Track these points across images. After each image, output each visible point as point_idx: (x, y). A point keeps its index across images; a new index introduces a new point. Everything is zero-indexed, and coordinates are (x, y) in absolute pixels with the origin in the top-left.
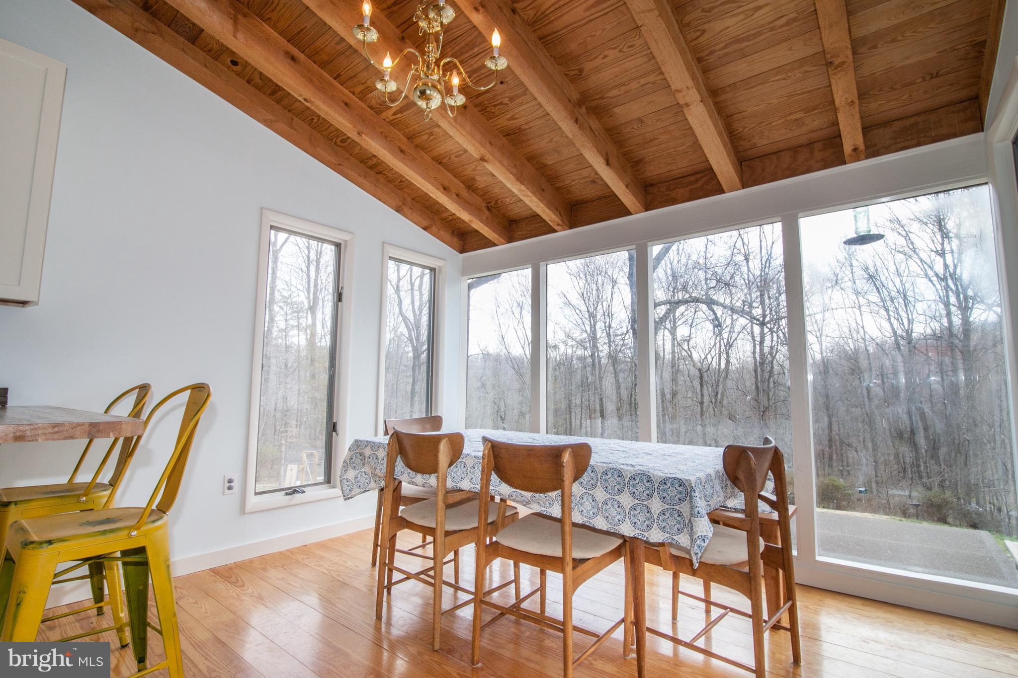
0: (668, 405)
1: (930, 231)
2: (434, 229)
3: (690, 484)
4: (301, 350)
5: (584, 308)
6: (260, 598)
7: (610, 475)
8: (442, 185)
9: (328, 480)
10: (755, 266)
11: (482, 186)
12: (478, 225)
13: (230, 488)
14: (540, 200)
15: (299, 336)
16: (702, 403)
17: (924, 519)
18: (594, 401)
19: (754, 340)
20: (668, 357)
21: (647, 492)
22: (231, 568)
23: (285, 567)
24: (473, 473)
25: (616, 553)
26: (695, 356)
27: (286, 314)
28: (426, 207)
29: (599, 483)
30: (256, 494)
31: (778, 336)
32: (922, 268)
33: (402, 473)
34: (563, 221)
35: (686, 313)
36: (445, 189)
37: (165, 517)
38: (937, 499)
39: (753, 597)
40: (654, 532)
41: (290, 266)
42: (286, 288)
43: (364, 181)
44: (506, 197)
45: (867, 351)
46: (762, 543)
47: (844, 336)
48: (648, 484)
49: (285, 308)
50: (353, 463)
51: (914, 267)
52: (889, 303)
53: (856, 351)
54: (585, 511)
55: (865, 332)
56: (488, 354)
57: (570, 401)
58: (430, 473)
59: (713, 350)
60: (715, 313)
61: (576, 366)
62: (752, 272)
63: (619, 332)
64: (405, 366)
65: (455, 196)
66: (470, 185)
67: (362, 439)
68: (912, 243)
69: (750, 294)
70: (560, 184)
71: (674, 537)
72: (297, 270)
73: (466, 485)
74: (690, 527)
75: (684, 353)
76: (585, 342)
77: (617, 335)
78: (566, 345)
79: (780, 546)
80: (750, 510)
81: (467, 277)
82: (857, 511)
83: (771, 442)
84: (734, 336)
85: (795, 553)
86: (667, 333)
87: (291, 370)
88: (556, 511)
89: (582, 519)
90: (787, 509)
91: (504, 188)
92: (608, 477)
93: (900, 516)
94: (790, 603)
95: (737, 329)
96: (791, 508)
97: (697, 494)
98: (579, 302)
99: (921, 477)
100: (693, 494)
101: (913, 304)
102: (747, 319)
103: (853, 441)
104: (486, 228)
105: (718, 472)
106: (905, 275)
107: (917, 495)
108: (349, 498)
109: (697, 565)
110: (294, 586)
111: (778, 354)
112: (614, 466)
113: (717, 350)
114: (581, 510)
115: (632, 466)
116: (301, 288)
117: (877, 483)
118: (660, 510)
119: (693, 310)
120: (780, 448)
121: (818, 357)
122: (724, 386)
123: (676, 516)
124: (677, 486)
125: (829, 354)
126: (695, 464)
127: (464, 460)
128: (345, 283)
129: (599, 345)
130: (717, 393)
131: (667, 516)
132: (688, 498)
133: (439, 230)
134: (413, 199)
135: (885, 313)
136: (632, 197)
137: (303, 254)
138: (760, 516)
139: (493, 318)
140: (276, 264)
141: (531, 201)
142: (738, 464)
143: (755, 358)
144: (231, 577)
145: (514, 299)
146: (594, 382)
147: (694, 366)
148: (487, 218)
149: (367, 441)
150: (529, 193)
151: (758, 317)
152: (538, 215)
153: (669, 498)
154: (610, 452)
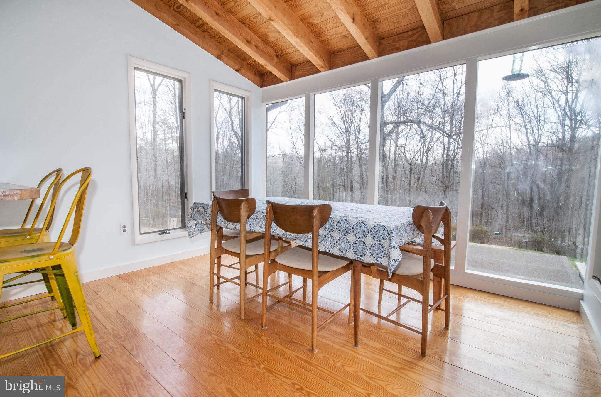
0: (390, 184)
1: (561, 78)
2: (243, 71)
3: (390, 229)
4: (175, 152)
5: (343, 126)
6: (145, 291)
7: (342, 223)
8: (245, 39)
9: (184, 226)
10: (449, 100)
11: (272, 40)
12: (270, 68)
13: (124, 231)
14: (309, 49)
15: (173, 144)
16: (410, 183)
17: (530, 249)
18: (348, 182)
19: (444, 146)
20: (392, 156)
21: (364, 233)
22: (129, 275)
23: (160, 274)
24: (262, 222)
25: (345, 269)
26: (408, 156)
27: (164, 130)
28: (238, 56)
29: (335, 228)
30: (141, 234)
31: (458, 143)
32: (552, 102)
33: (221, 222)
34: (325, 65)
35: (405, 129)
36: (248, 42)
37: (73, 248)
38: (539, 239)
39: (424, 293)
40: (367, 257)
41: (164, 100)
42: (163, 114)
43: (194, 37)
44: (288, 48)
45: (511, 154)
46: (432, 263)
47: (498, 144)
48: (364, 229)
49: (163, 126)
50: (194, 216)
51: (547, 101)
52: (528, 124)
53: (504, 154)
54: (327, 244)
55: (511, 142)
56: (285, 155)
57: (333, 182)
58: (237, 222)
59: (419, 152)
60: (422, 131)
61: (337, 162)
62: (447, 103)
63: (363, 141)
64: (237, 161)
65: (254, 47)
66: (264, 39)
67: (198, 202)
68: (548, 86)
69: (444, 118)
70: (323, 38)
71: (379, 260)
72: (169, 103)
73: (257, 229)
74: (388, 254)
75: (402, 154)
76: (343, 147)
77: (362, 143)
78: (332, 149)
79: (444, 265)
80: (427, 245)
81: (265, 103)
82: (493, 244)
83: (444, 204)
84: (432, 143)
85: (452, 268)
86: (392, 142)
87: (170, 163)
88: (309, 245)
89: (325, 249)
90: (450, 244)
91: (287, 41)
92: (341, 225)
93: (516, 247)
94: (446, 296)
95: (434, 140)
96: (453, 243)
97: (394, 235)
98: (340, 123)
99: (532, 227)
100: (392, 235)
101: (543, 125)
102: (441, 133)
103: (496, 206)
104: (276, 70)
105: (409, 222)
106: (541, 106)
107: (528, 236)
108: (192, 237)
109: (391, 276)
110: (164, 285)
111: (458, 155)
112: (345, 218)
113: (422, 152)
114: (324, 243)
115: (357, 218)
116: (172, 114)
117: (506, 229)
118: (371, 244)
119: (409, 127)
120: (449, 208)
121: (481, 156)
122: (424, 174)
123: (381, 247)
124: (382, 230)
125: (488, 155)
126: (396, 217)
127: (256, 215)
128: (186, 106)
129: (351, 149)
130: (419, 178)
131: (375, 248)
132: (388, 237)
133: (246, 71)
134: (228, 50)
135: (525, 130)
136: (369, 47)
137: (172, 92)
138: (432, 247)
139: (288, 133)
140: (155, 99)
141: (304, 50)
142: (422, 217)
143: (443, 157)
144: (129, 280)
145: (301, 121)
146: (348, 171)
147: (407, 162)
148: (276, 63)
149: (201, 204)
150: (302, 45)
151: (448, 132)
152: (310, 61)
153: (377, 237)
154: (346, 210)
